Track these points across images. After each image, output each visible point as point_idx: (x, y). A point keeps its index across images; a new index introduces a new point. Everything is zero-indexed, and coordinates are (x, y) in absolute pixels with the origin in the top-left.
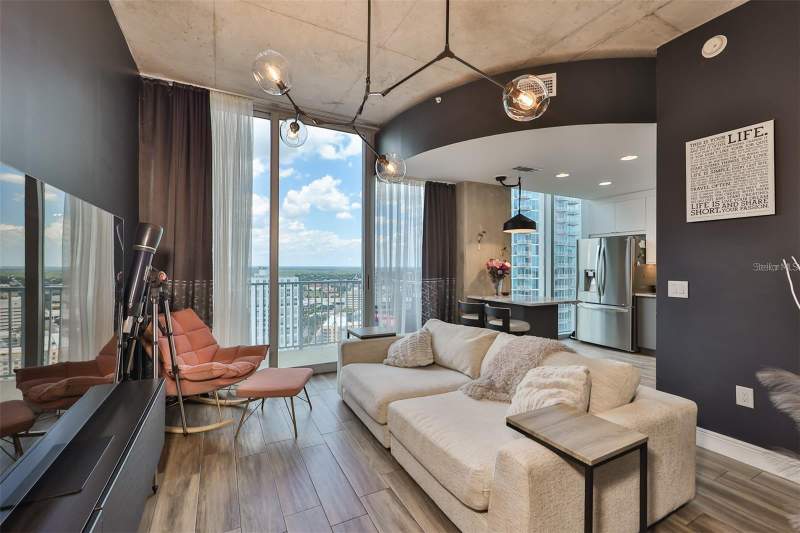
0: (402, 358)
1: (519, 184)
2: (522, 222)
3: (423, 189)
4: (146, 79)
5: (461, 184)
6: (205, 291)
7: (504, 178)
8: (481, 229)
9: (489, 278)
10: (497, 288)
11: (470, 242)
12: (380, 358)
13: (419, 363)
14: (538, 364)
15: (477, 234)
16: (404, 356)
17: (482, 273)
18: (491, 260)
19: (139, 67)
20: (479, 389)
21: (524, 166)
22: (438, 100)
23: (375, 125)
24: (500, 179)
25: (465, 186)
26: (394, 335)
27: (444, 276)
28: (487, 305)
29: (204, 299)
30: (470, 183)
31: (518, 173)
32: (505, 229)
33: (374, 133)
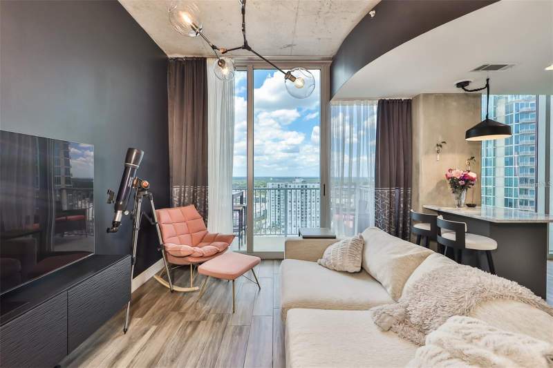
0: (332, 261)
1: (487, 86)
2: (490, 127)
3: (375, 108)
4: (172, 59)
5: (417, 97)
6: (203, 194)
7: (467, 83)
8: (440, 140)
9: (449, 189)
10: (458, 198)
11: (427, 153)
12: (315, 257)
13: (346, 269)
14: (467, 312)
15: (435, 145)
16: (334, 259)
17: (441, 183)
18: (450, 170)
19: (165, 52)
20: (388, 319)
21: (491, 63)
22: (372, 14)
23: (329, 59)
24: (462, 85)
25: (421, 97)
26: (335, 238)
27: (398, 185)
28: (440, 217)
29: (203, 199)
30: (426, 96)
31: (485, 74)
32: (467, 137)
33: (329, 65)
